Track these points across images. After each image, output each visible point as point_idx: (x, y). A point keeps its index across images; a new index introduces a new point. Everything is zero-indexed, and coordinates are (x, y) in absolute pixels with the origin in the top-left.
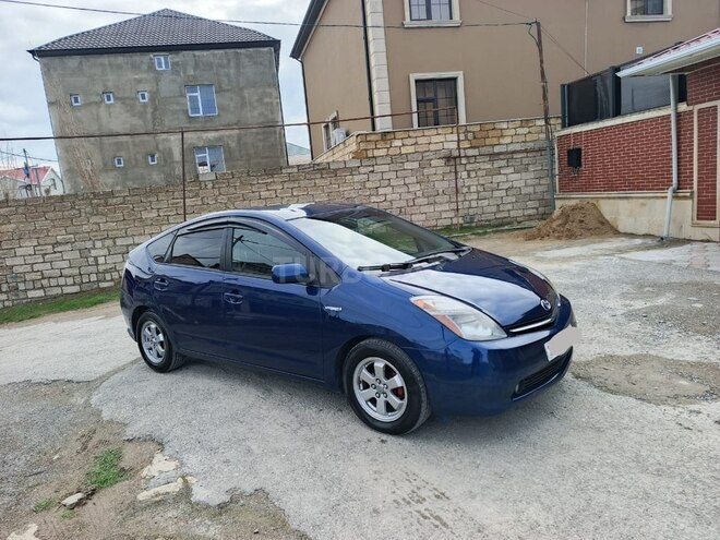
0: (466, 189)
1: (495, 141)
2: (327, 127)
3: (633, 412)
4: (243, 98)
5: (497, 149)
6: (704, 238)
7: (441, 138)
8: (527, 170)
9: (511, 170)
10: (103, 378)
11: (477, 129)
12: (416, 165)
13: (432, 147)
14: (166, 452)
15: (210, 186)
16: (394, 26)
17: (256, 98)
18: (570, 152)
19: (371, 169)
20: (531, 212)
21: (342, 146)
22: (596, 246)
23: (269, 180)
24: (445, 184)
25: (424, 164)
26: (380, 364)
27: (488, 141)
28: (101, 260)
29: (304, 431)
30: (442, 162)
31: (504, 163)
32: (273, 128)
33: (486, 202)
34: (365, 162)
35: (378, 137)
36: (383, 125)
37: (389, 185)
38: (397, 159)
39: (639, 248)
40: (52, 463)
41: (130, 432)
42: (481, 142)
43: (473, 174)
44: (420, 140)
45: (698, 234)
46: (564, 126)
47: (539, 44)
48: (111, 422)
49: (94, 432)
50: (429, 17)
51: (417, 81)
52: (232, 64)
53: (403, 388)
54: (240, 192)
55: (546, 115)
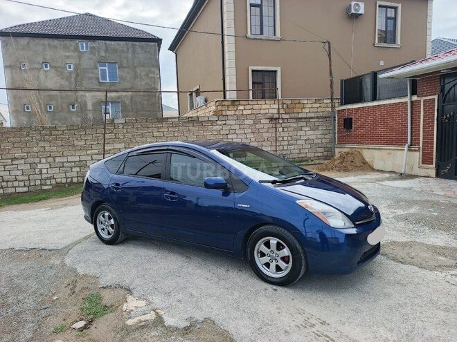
0: (281, 139)
1: (300, 110)
2: (191, 95)
3: (419, 275)
4: (136, 73)
5: (300, 115)
6: (426, 175)
7: (267, 107)
8: (317, 129)
9: (308, 128)
10: (68, 248)
11: (289, 102)
12: (252, 122)
13: (262, 112)
14: (135, 295)
15: (121, 126)
16: (241, 37)
17: (144, 73)
18: (345, 120)
19: (224, 122)
20: (319, 154)
21: (204, 107)
22: (363, 177)
23: (160, 126)
24: (269, 135)
25: (257, 121)
26: (274, 241)
27: (295, 110)
28: (44, 171)
29: (222, 283)
30: (268, 121)
31: (304, 124)
32: (153, 93)
33: (293, 147)
34: (221, 118)
35: (230, 103)
36: (231, 96)
37: (235, 133)
38: (240, 118)
39: (389, 179)
40: (53, 301)
41: (102, 282)
42: (291, 111)
43: (286, 130)
44: (255, 107)
45: (423, 172)
46: (342, 104)
47: (329, 55)
48: (85, 275)
49: (76, 282)
50: (262, 33)
51: (253, 71)
52: (130, 51)
53: (289, 256)
54: (140, 132)
55: (332, 97)
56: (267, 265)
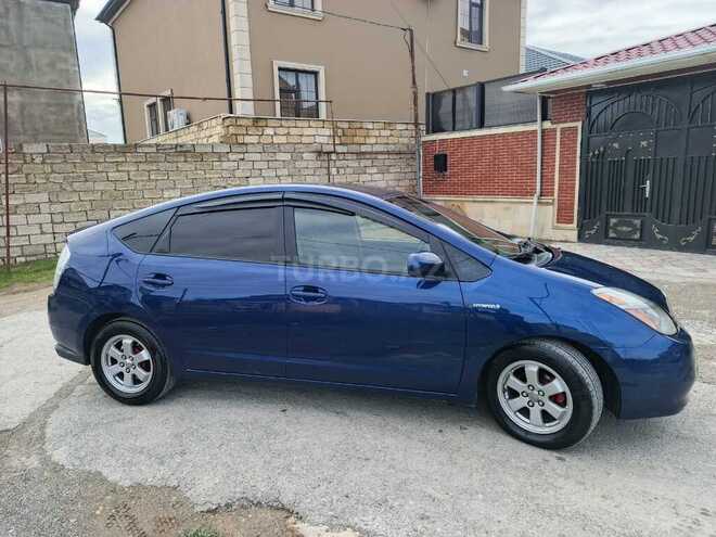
1: (362, 140)
4: (28, 60)
5: (363, 149)
7: (312, 132)
8: (388, 171)
9: (375, 170)
10: (35, 422)
11: (346, 126)
12: (288, 157)
13: (305, 140)
15: (38, 160)
17: (45, 61)
19: (241, 156)
23: (120, 160)
25: (296, 154)
26: (532, 368)
27: (356, 139)
30: (313, 156)
31: (369, 163)
34: (235, 149)
35: (249, 123)
37: (260, 176)
38: (269, 149)
41: (200, 499)
42: (349, 140)
43: (342, 171)
44: (292, 131)
46: (428, 133)
47: (412, 51)
48: (138, 487)
50: (292, 4)
53: (564, 393)
54: (80, 171)
55: (416, 119)
56: (525, 412)
